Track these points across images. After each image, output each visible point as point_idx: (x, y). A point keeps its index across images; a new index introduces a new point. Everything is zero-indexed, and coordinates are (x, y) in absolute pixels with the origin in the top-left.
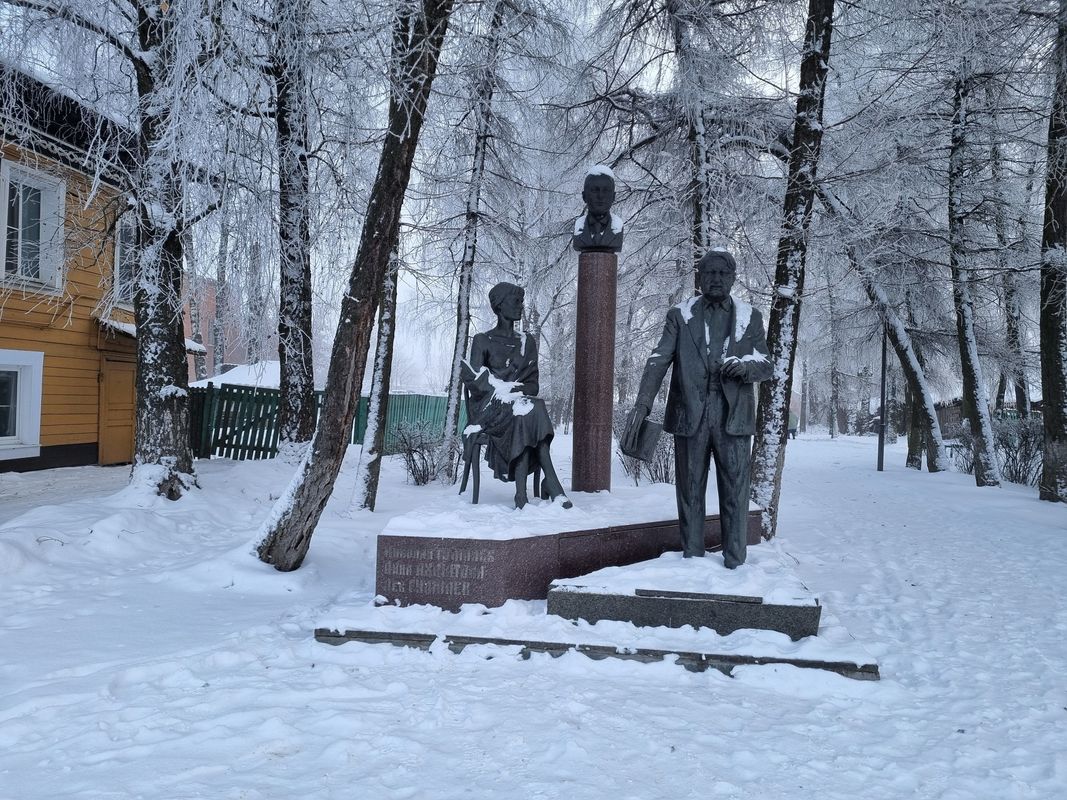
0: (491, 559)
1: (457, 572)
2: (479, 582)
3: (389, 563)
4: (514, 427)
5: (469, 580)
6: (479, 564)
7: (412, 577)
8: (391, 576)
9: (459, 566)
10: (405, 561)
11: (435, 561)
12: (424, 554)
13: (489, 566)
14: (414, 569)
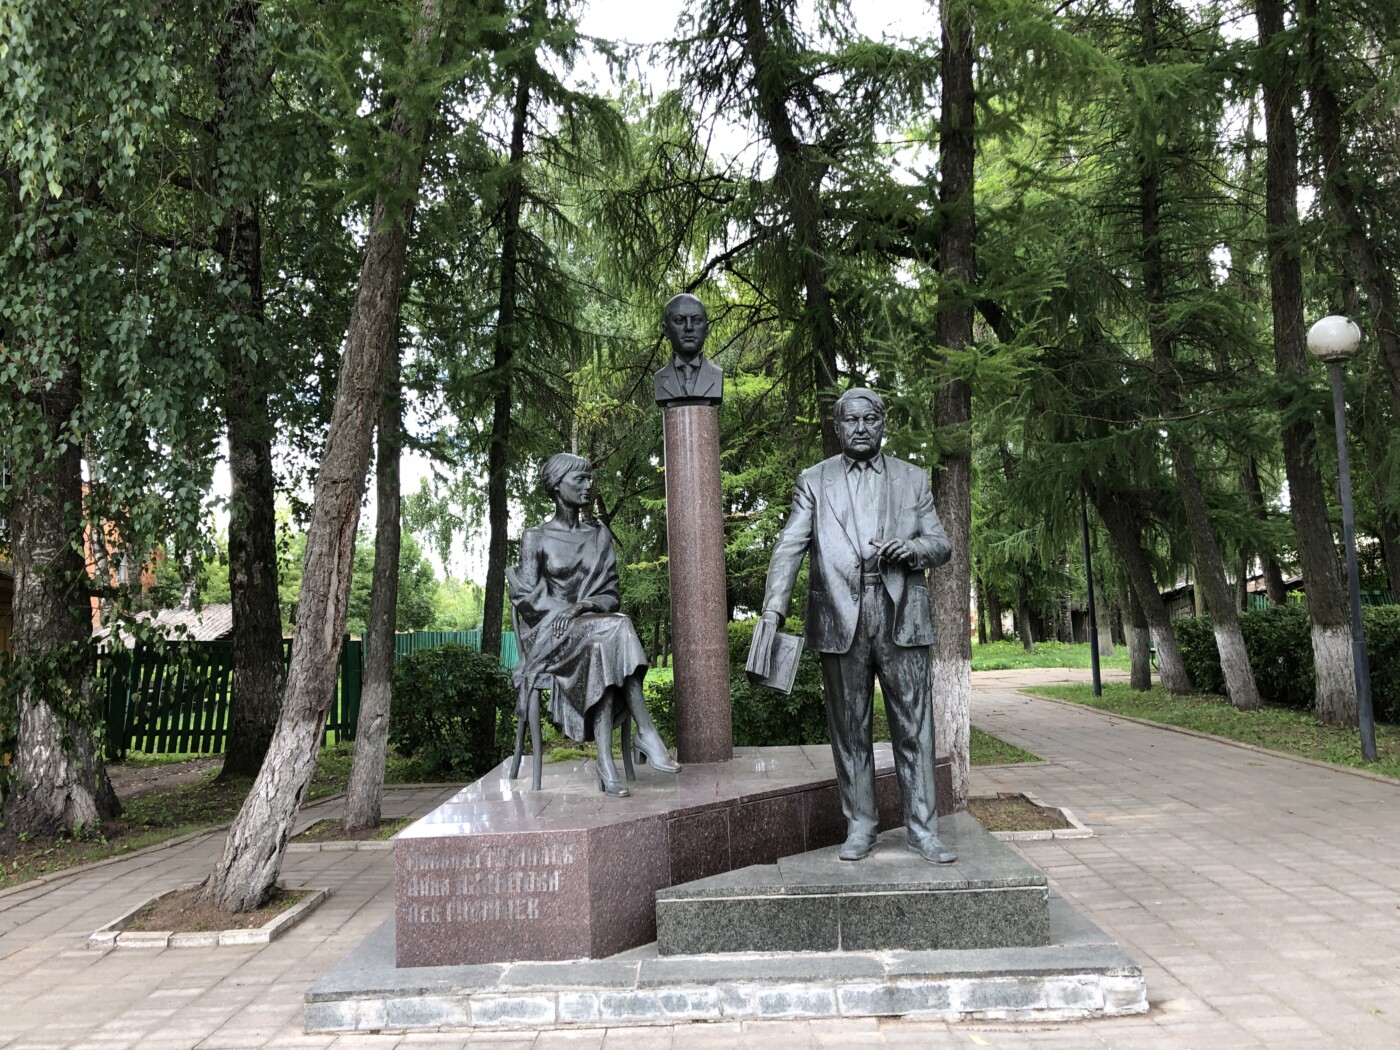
0: (568, 859)
1: (519, 883)
2: (553, 895)
3: (415, 879)
4: (589, 660)
5: (536, 894)
6: (551, 869)
7: (450, 898)
8: (417, 899)
9: (521, 874)
10: (439, 874)
11: (483, 869)
12: (467, 861)
13: (566, 869)
14: (452, 885)
